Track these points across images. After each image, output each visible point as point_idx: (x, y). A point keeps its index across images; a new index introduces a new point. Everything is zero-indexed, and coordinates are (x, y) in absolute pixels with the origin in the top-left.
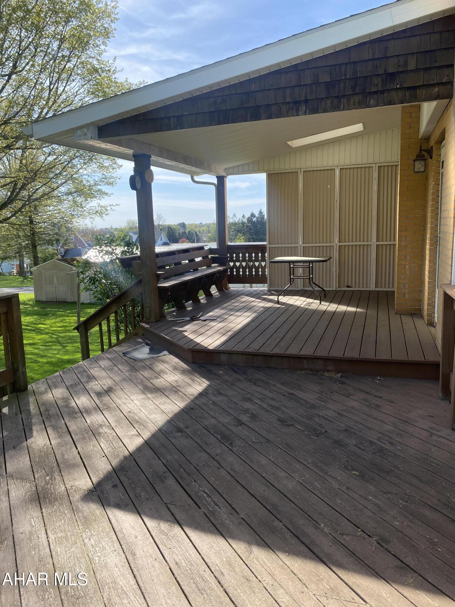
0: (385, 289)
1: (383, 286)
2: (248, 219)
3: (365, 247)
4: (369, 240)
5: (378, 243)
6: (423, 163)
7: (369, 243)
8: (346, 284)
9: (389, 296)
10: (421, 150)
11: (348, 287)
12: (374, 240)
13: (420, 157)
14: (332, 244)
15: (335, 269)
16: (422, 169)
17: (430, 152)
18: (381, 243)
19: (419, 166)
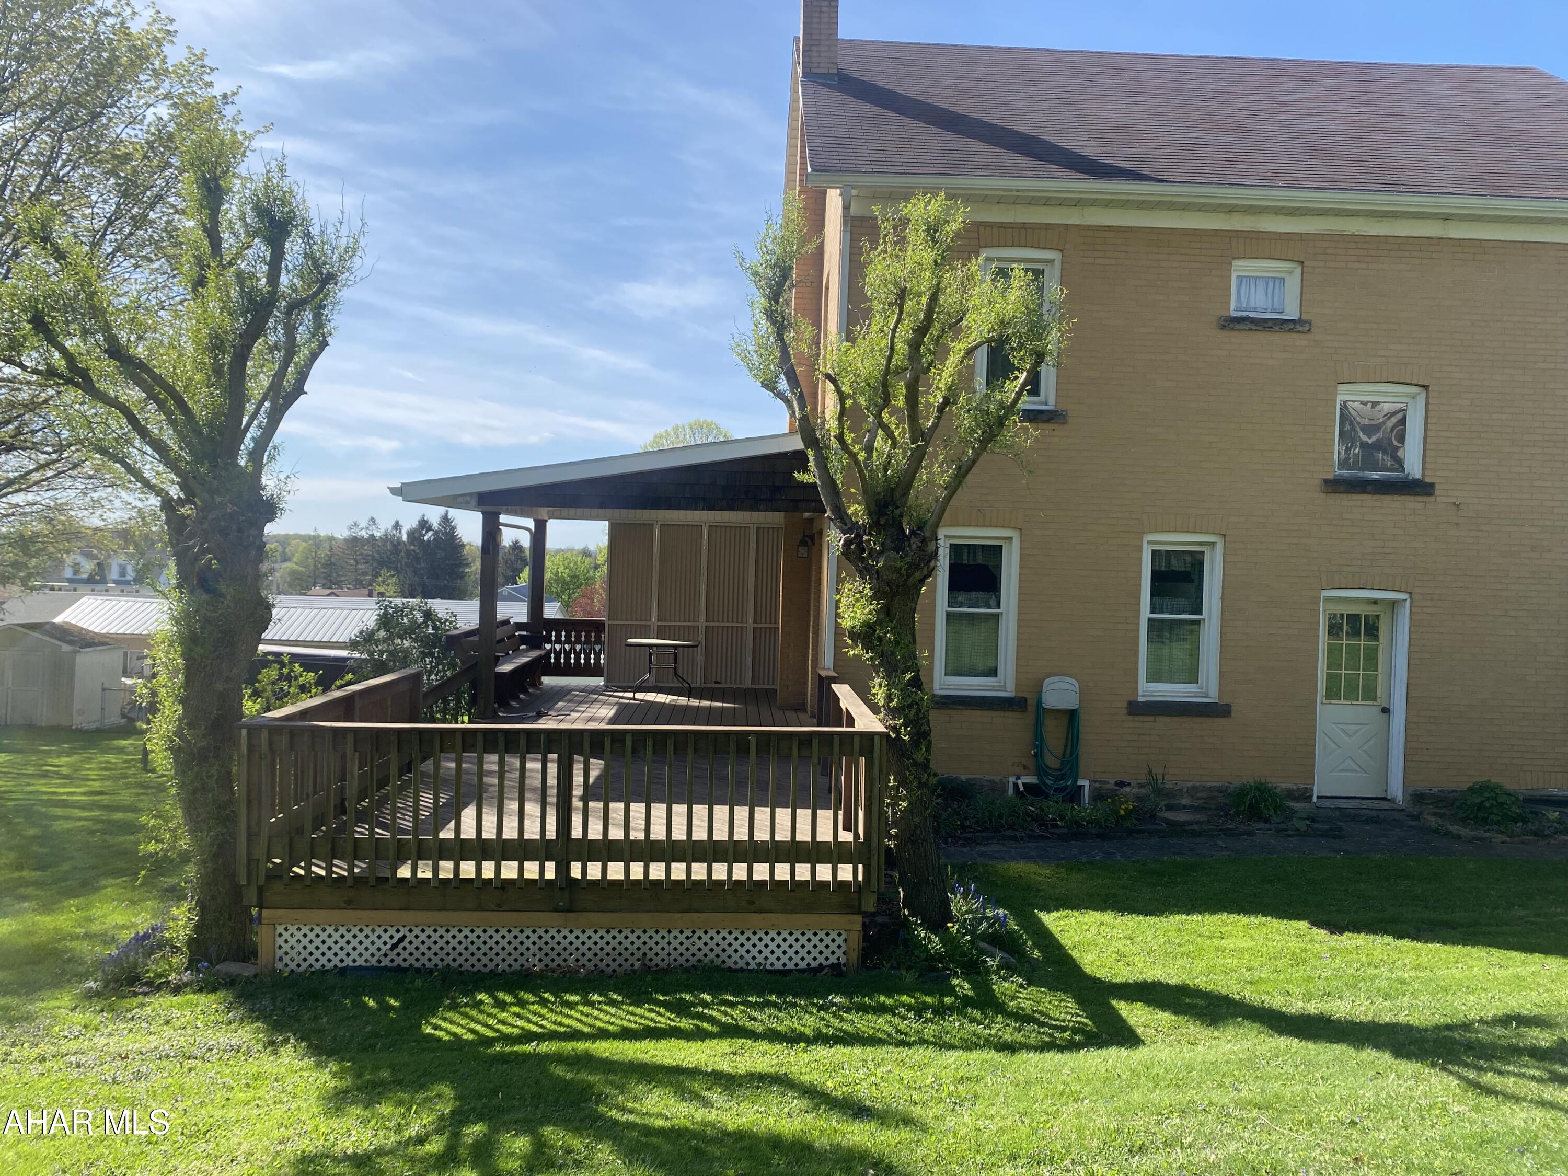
0: (765, 687)
1: (761, 682)
2: (411, 534)
3: (740, 630)
4: (744, 620)
5: (755, 625)
6: (806, 548)
7: (745, 625)
8: (714, 680)
9: (769, 695)
10: (804, 536)
11: (716, 682)
12: (751, 620)
13: (803, 543)
14: (696, 624)
15: (700, 658)
16: (805, 555)
17: (812, 538)
18: (759, 626)
19: (803, 551)
